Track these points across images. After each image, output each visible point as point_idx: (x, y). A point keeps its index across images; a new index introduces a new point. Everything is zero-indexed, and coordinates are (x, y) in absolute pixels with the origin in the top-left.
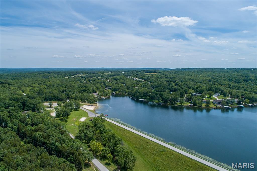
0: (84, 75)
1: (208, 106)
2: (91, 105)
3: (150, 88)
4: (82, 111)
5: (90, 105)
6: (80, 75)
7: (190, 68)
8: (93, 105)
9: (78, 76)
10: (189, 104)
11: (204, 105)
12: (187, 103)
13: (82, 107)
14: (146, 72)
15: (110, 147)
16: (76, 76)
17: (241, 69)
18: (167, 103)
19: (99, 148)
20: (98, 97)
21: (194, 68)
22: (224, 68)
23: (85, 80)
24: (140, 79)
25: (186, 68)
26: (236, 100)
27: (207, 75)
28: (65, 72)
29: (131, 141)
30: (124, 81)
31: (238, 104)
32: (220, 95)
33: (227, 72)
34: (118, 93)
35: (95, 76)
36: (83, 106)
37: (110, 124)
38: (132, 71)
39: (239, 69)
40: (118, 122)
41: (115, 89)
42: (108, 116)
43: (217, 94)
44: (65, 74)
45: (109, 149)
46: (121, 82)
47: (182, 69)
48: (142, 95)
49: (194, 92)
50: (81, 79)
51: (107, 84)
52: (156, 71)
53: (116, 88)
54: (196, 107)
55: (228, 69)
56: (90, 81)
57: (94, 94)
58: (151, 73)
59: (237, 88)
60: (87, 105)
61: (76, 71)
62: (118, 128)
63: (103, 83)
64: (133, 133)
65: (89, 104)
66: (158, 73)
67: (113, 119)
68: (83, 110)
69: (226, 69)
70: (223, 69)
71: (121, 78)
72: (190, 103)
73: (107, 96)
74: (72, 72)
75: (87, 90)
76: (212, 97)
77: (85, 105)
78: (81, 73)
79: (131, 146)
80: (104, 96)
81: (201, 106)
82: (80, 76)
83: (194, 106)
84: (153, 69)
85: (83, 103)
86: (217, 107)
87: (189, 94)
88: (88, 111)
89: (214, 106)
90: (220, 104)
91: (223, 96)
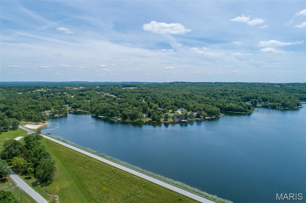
0: (45, 91)
1: (167, 120)
2: (37, 124)
3: (115, 104)
4: (20, 130)
5: (35, 123)
6: (40, 90)
7: (178, 82)
8: (38, 124)
9: (37, 92)
10: (148, 119)
11: (162, 120)
12: (147, 118)
13: (24, 127)
14: (125, 86)
15: (33, 162)
16: (34, 91)
17: (228, 83)
18: (127, 119)
19: (20, 163)
20: (50, 115)
21: (182, 82)
23: (42, 96)
24: (111, 94)
26: (195, 114)
27: (190, 90)
28: (19, 87)
29: (62, 156)
30: (91, 97)
31: (196, 117)
32: (185, 109)
33: (211, 86)
34: (79, 110)
35: (59, 92)
36: (25, 125)
37: (48, 141)
38: (109, 85)
39: (226, 83)
40: (59, 139)
41: (75, 105)
42: (51, 134)
43: (182, 109)
44: (19, 89)
45: (32, 164)
46: (86, 98)
48: (102, 111)
49: (158, 107)
50: (36, 95)
51: (68, 101)
52: (136, 86)
53: (77, 104)
54: (155, 122)
55: (216, 83)
56: (48, 97)
57: (46, 112)
58: (127, 88)
59: (205, 102)
60: (32, 124)
61: (36, 85)
62: (55, 145)
63: (64, 100)
64: (67, 148)
65: (33, 122)
67: (55, 136)
68: (23, 129)
69: (214, 83)
70: (211, 83)
71: (88, 94)
73: (62, 114)
74: (29, 87)
75: (36, 107)
76: (175, 112)
77: (29, 124)
78: (42, 88)
79: (61, 161)
80: (59, 114)
81: (159, 121)
82: (39, 92)
83: (153, 121)
84: (133, 83)
85: (27, 122)
86: (175, 121)
87: (153, 109)
88: (30, 130)
90: (179, 118)
91: (187, 110)
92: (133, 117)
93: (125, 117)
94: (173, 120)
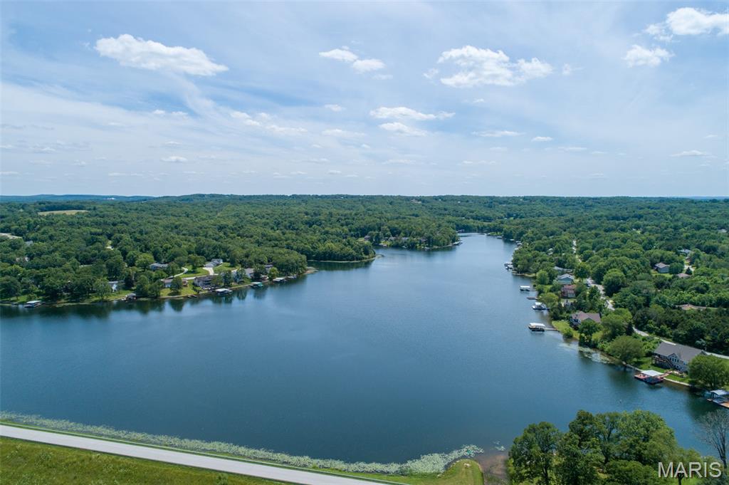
1: (178, 293)
3: (17, 259)
7: (204, 195)
10: (126, 295)
11: (165, 293)
12: (121, 291)
17: (321, 197)
18: (59, 300)
21: (213, 196)
22: (286, 195)
25: (191, 195)
26: (249, 272)
27: (233, 213)
31: (253, 280)
32: (224, 261)
33: (285, 204)
43: (216, 261)
47: (179, 197)
49: (153, 260)
52: (85, 205)
54: (146, 301)
59: (272, 243)
66: (89, 210)
69: (290, 196)
72: (132, 290)
76: (198, 269)
81: (157, 297)
83: (140, 297)
86: (201, 293)
87: (138, 267)
89: (193, 291)
90: (209, 284)
91: (229, 264)
92: (78, 292)
93: (51, 295)
94: (195, 290)
